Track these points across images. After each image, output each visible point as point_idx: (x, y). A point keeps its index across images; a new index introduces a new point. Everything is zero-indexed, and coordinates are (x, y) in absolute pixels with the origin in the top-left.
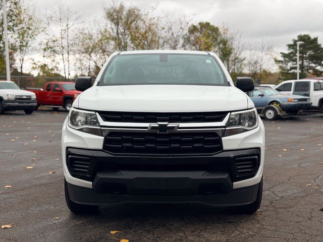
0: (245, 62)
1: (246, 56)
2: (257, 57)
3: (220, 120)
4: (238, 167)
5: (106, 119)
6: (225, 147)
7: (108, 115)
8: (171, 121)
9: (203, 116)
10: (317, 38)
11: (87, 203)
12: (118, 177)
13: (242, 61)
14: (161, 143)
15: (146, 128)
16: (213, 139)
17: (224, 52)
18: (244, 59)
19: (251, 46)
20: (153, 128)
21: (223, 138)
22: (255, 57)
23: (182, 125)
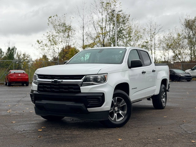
3: (80, 79)
4: (89, 101)
6: (82, 91)
16: (77, 87)
21: (81, 87)
23: (64, 81)
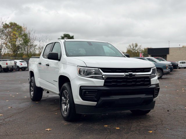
0: (37, 47)
1: (37, 44)
2: (43, 45)
5: (104, 72)
6: (152, 83)
7: (105, 70)
8: (133, 72)
9: (143, 70)
10: (73, 36)
11: (90, 114)
12: (112, 99)
13: (35, 46)
14: (130, 82)
15: (123, 75)
16: (148, 80)
17: (25, 41)
18: (36, 46)
19: (40, 38)
20: (127, 75)
21: (151, 79)
22: (42, 45)
